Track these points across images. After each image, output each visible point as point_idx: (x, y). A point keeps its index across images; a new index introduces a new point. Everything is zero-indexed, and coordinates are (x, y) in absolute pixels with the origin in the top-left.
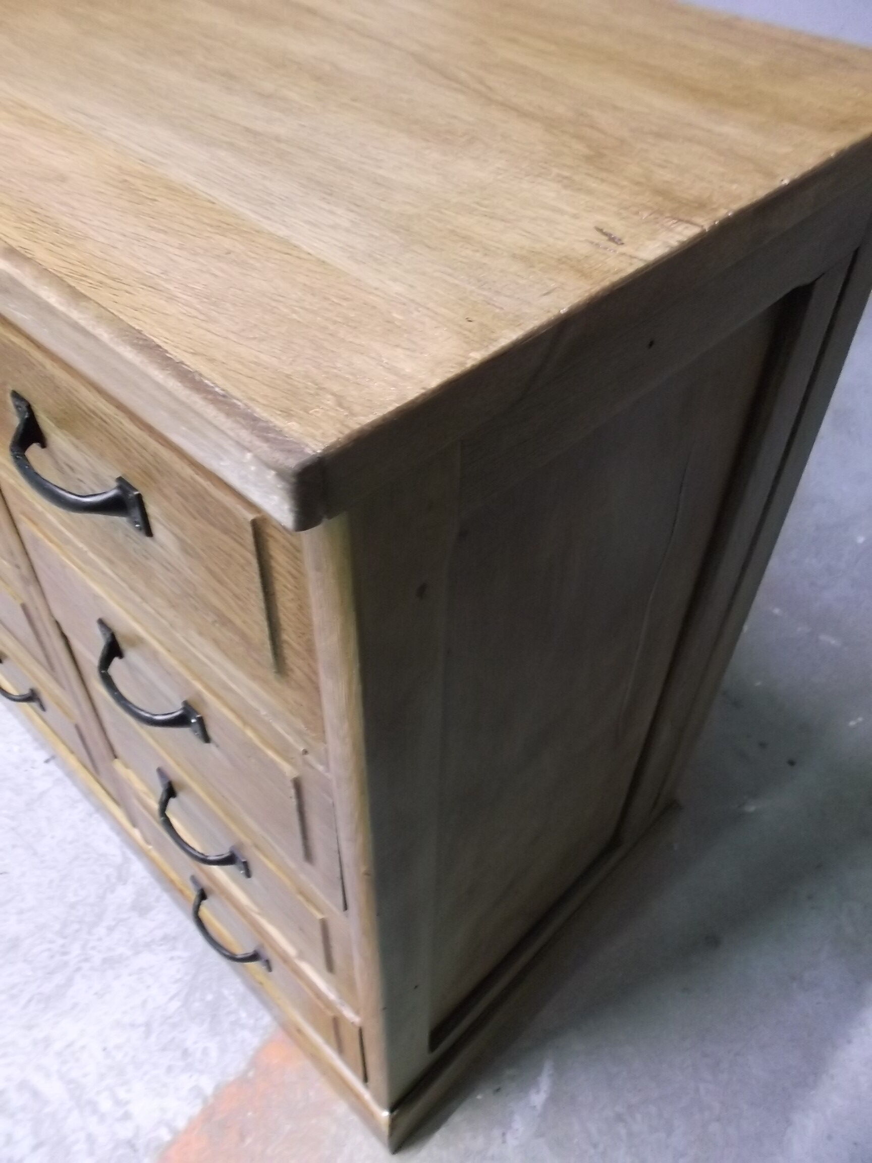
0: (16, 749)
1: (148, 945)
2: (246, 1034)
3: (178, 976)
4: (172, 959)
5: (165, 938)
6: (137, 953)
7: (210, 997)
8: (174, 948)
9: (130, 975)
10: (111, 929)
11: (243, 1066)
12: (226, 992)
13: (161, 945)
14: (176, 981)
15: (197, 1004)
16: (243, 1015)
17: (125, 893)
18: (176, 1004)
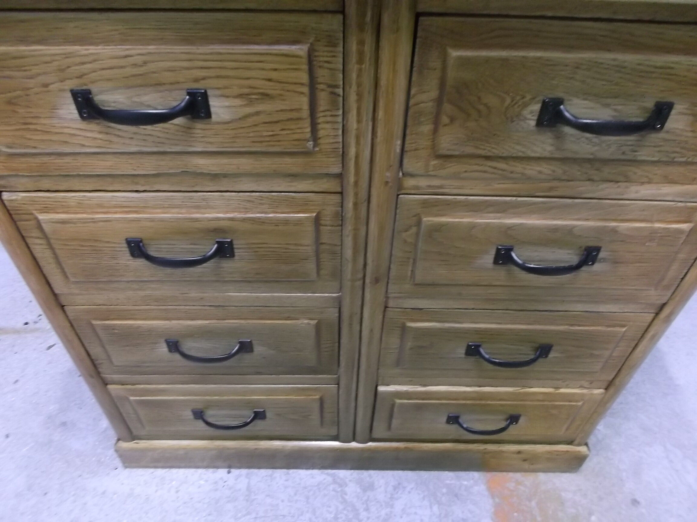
0: (202, 482)
1: (392, 498)
2: (476, 488)
3: (422, 496)
4: (409, 492)
5: (395, 488)
6: (392, 506)
7: (444, 490)
8: (404, 488)
9: (401, 517)
10: (367, 510)
11: (491, 501)
12: (448, 482)
13: (397, 493)
14: (424, 498)
15: (443, 498)
16: (465, 483)
17: (352, 489)
18: (435, 508)
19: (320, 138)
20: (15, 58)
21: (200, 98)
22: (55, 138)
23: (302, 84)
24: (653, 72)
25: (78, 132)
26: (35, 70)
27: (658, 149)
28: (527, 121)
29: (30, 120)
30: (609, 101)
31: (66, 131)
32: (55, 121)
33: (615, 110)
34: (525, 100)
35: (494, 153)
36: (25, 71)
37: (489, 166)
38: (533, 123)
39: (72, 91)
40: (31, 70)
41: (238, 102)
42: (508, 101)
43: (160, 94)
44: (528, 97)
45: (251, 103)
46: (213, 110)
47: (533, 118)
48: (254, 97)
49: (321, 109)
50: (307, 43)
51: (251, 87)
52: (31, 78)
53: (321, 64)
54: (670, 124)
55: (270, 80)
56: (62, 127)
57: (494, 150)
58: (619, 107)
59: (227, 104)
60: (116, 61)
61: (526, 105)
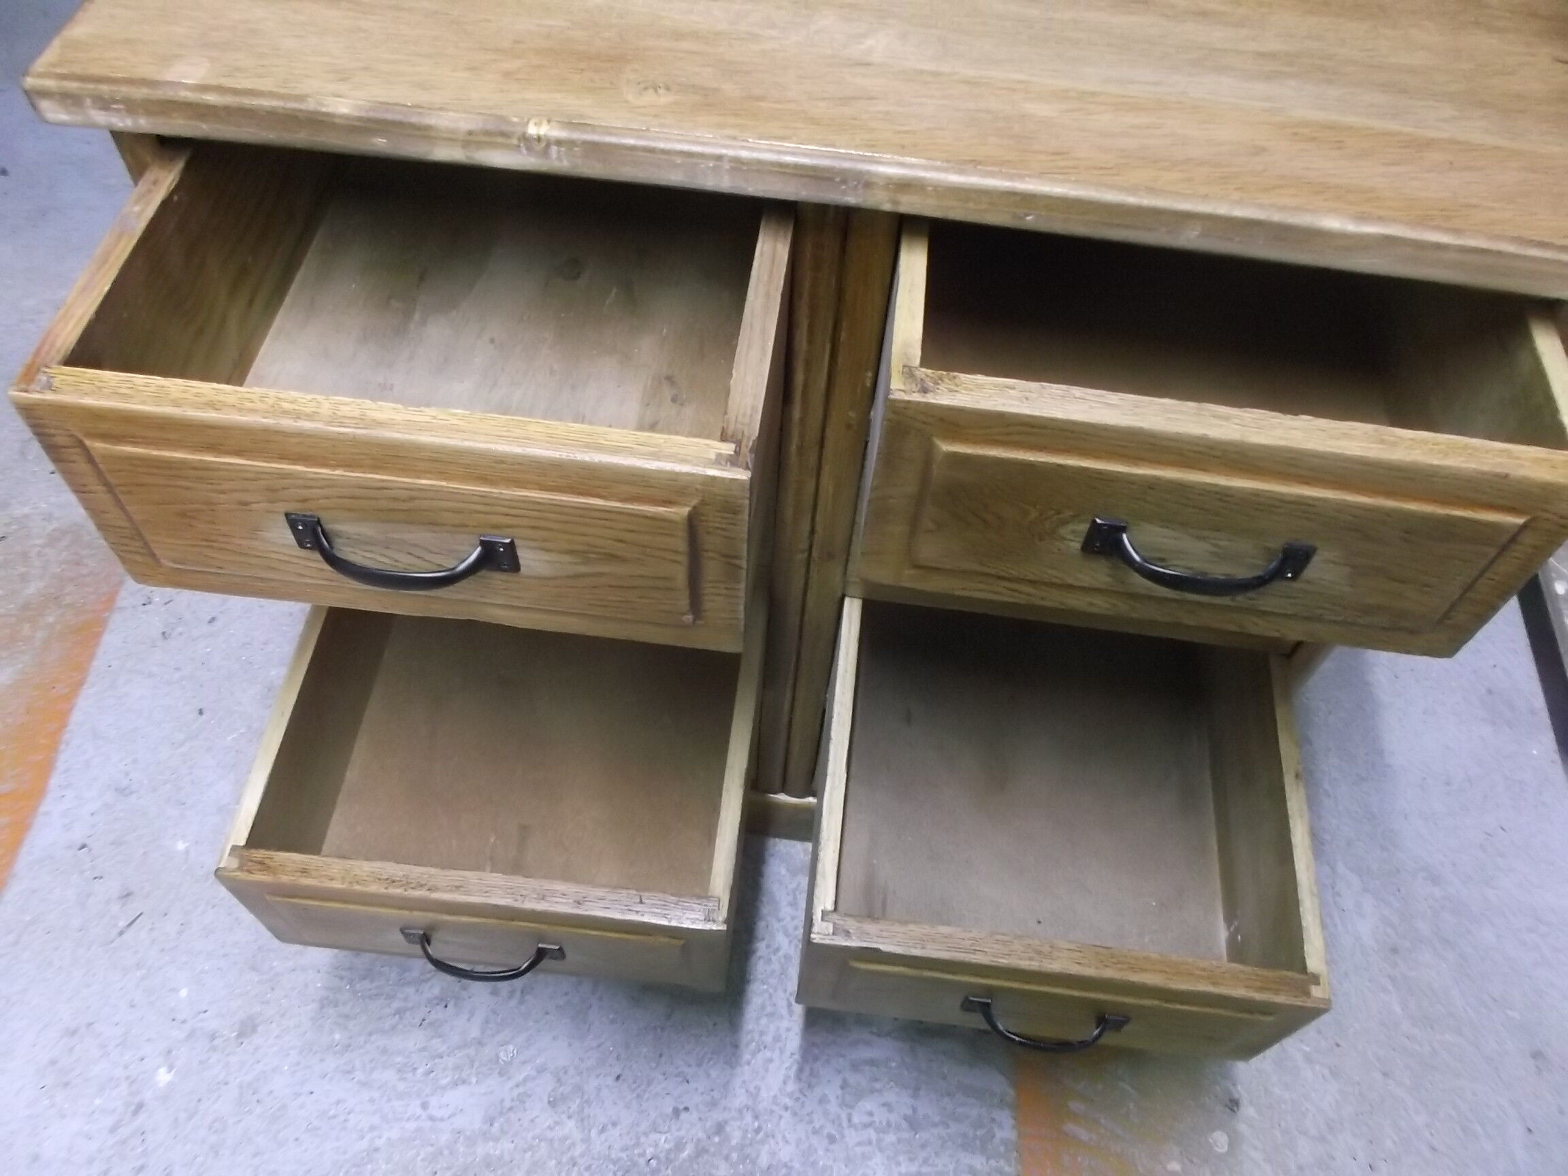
19: (705, 611)
20: (195, 468)
21: (502, 549)
22: (253, 561)
23: (676, 552)
24: (1280, 507)
25: (296, 561)
26: (226, 486)
27: (1292, 601)
28: (1065, 542)
29: (213, 538)
30: (1206, 533)
31: (274, 556)
32: (255, 543)
33: (1216, 545)
34: (1061, 516)
35: (1011, 574)
36: (212, 484)
37: (1004, 587)
38: (1076, 546)
39: (287, 515)
40: (220, 484)
41: (567, 558)
42: (1034, 514)
43: (435, 535)
44: (1069, 513)
45: (587, 562)
46: (521, 562)
47: (1077, 539)
48: (592, 556)
49: (710, 578)
50: (686, 505)
51: (589, 545)
52: (223, 492)
53: (711, 530)
54: (1310, 572)
55: (621, 541)
56: (269, 552)
57: (1011, 571)
58: (1222, 543)
59: (549, 559)
60: (362, 491)
61: (1064, 523)
